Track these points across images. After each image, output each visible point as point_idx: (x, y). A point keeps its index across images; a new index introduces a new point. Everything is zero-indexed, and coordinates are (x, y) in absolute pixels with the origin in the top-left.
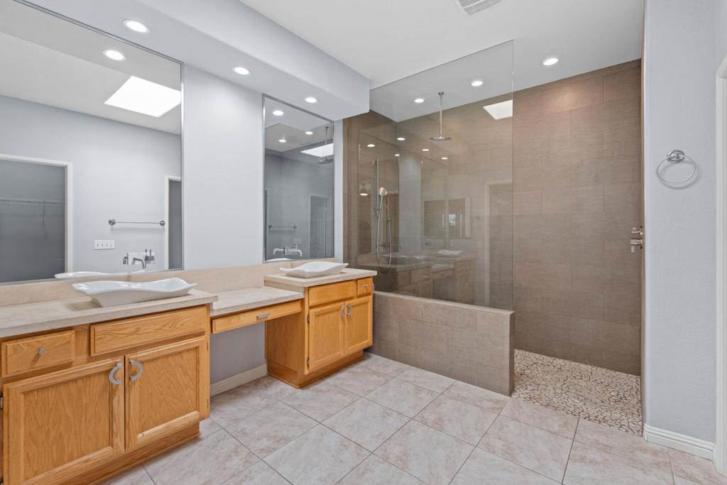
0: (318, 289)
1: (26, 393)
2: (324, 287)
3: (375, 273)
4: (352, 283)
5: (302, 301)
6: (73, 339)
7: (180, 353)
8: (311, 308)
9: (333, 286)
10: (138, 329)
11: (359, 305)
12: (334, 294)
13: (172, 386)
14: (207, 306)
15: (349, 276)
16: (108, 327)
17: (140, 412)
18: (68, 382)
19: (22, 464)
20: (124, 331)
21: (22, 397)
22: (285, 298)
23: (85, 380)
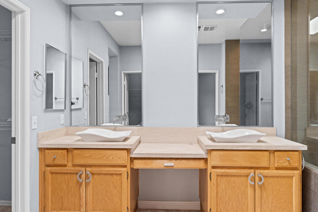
0: (221, 153)
1: (52, 173)
2: (229, 152)
3: (305, 148)
4: (267, 153)
5: (206, 160)
6: (66, 154)
7: (112, 174)
8: (213, 167)
9: (243, 152)
10: (91, 156)
11: (277, 177)
12: (241, 160)
13: (108, 192)
14: (128, 150)
15: (269, 147)
16: (79, 151)
17: (92, 200)
18: (64, 173)
19: (50, 203)
20: (85, 155)
21: (50, 174)
22: (188, 154)
23: (70, 174)
